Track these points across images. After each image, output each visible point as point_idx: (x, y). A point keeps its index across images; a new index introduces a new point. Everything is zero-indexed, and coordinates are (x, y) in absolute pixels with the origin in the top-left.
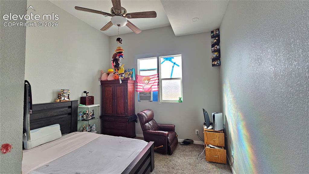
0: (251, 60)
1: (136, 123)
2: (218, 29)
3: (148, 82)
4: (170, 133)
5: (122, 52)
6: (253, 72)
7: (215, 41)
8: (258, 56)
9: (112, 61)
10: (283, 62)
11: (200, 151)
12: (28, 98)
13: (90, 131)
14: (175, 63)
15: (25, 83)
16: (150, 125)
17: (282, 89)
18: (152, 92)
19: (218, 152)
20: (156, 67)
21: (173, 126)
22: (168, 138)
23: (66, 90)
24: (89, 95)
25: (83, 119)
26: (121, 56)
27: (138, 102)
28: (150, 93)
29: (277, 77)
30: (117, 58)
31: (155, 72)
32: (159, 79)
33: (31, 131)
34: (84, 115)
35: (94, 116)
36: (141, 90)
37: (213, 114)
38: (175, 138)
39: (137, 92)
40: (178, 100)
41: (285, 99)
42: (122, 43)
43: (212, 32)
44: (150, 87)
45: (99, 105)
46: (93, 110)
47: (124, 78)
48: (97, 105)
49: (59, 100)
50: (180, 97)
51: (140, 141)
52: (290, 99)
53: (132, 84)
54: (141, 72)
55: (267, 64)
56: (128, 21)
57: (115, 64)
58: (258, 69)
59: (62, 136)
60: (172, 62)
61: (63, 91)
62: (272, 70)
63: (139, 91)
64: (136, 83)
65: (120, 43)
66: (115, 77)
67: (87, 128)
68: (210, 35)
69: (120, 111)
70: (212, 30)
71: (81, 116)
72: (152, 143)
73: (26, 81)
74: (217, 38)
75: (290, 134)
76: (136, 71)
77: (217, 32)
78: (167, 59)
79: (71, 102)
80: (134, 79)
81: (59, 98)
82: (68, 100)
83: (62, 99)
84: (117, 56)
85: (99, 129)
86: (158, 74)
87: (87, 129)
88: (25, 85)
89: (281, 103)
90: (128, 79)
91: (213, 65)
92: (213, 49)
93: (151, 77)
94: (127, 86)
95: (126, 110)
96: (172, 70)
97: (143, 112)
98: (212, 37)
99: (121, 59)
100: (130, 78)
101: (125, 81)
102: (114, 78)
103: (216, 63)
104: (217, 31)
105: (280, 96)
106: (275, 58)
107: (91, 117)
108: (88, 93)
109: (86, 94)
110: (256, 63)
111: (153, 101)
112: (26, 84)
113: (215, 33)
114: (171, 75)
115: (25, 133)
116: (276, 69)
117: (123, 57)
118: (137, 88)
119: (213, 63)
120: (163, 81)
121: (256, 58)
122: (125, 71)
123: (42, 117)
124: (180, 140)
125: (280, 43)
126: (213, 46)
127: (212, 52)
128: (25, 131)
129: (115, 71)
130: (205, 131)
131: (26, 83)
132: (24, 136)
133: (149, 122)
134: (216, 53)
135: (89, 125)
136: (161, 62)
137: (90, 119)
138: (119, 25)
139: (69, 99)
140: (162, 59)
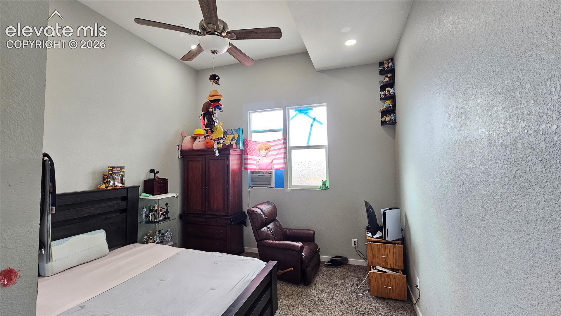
0: (448, 116)
1: (244, 227)
2: (392, 59)
3: (265, 152)
4: (306, 245)
5: (220, 100)
6: (452, 137)
7: (387, 79)
8: (461, 108)
9: (201, 115)
10: (503, 121)
11: (360, 278)
12: (48, 184)
13: (161, 242)
14: (314, 119)
15: (43, 159)
16: (271, 230)
17: (501, 168)
18: (273, 171)
19: (392, 279)
20: (281, 127)
21: (312, 232)
22: (303, 254)
23: (117, 167)
24: (160, 176)
25: (147, 219)
26: (219, 107)
27: (249, 190)
28: (270, 173)
29: (493, 148)
30: (210, 110)
31: (280, 135)
32: (285, 148)
33: (53, 243)
34: (151, 214)
35: (169, 215)
36: (254, 167)
37: (382, 210)
38: (315, 253)
39: (248, 170)
40: (321, 185)
41: (507, 187)
42: (219, 84)
43: (381, 64)
44: (270, 161)
45: (178, 195)
46: (167, 205)
47: (224, 145)
48: (174, 195)
49: (104, 186)
50: (324, 180)
51: (252, 260)
52: (516, 187)
53: (237, 157)
54: (254, 135)
55: (476, 123)
56: (230, 44)
57: (206, 121)
58: (461, 132)
59: (110, 251)
60: (311, 117)
61: (112, 170)
62: (483, 135)
63: (250, 169)
64: (245, 155)
65: (216, 83)
66: (207, 143)
67: (156, 236)
68: (377, 69)
69: (215, 206)
70: (380, 60)
71: (144, 215)
72: (273, 263)
73: (45, 155)
74: (389, 75)
75: (516, 248)
76: (245, 133)
77: (390, 65)
78: (301, 111)
79: (126, 189)
80: (241, 147)
81: (105, 181)
82: (121, 185)
83: (110, 184)
84: (211, 107)
85: (178, 239)
86: (285, 139)
87: (155, 239)
88: (44, 161)
89: (499, 194)
90: (230, 146)
91: (384, 123)
92: (382, 93)
93: (271, 144)
94: (229, 160)
95: (226, 203)
96: (310, 131)
97: (257, 206)
98: (381, 74)
99: (217, 112)
100: (235, 146)
101: (225, 150)
102: (206, 146)
103: (387, 119)
104: (389, 61)
105: (497, 181)
106: (490, 113)
107: (163, 217)
108: (158, 172)
109: (153, 174)
110: (457, 121)
111: (276, 187)
112: (46, 161)
113: (385, 66)
114: (309, 140)
115: (43, 250)
116: (491, 132)
117: (220, 109)
118: (246, 164)
119: (383, 119)
120: (293, 151)
121: (458, 113)
122: (225, 133)
123: (74, 218)
124: (325, 258)
125: (498, 88)
126: (383, 88)
127: (381, 99)
128: (42, 245)
129: (207, 133)
130: (369, 242)
131: (46, 158)
132: (40, 255)
133: (269, 226)
134: (388, 102)
135: (159, 231)
136: (290, 117)
137: (161, 221)
138: (214, 52)
139: (123, 183)
140: (292, 113)
